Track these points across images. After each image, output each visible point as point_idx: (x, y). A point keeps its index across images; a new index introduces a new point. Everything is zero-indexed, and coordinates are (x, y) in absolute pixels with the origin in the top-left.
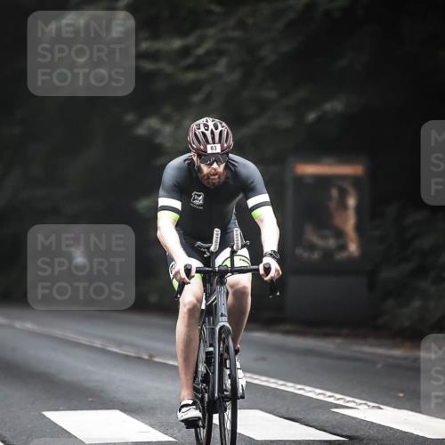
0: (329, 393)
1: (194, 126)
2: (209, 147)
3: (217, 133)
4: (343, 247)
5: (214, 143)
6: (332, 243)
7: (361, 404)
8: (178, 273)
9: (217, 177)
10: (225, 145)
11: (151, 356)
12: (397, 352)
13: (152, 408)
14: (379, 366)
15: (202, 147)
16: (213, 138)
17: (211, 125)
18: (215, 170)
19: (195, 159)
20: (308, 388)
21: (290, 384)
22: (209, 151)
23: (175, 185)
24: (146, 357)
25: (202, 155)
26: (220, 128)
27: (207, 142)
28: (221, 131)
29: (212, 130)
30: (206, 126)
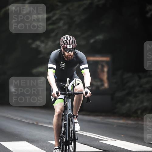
0: (98, 135)
1: (62, 38)
2: (68, 46)
3: (71, 41)
4: (103, 85)
5: (70, 44)
6: (99, 83)
7: (109, 139)
8: (54, 94)
9: (70, 57)
10: (74, 45)
11: (37, 123)
12: (121, 121)
13: (37, 141)
14: (115, 126)
15: (65, 46)
16: (70, 42)
17: (69, 38)
18: (70, 54)
19: (62, 50)
20: (91, 134)
21: (85, 132)
22: (68, 47)
23: (54, 60)
24: (35, 123)
25: (65, 49)
26: (72, 39)
27: (67, 44)
28: (72, 40)
29: (69, 40)
30: (67, 38)
